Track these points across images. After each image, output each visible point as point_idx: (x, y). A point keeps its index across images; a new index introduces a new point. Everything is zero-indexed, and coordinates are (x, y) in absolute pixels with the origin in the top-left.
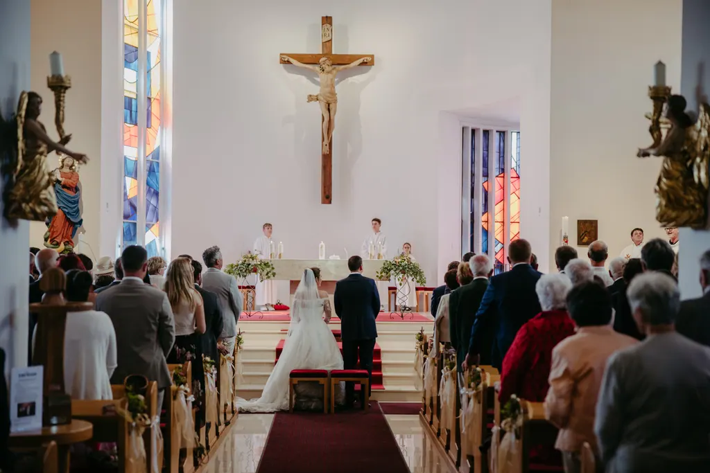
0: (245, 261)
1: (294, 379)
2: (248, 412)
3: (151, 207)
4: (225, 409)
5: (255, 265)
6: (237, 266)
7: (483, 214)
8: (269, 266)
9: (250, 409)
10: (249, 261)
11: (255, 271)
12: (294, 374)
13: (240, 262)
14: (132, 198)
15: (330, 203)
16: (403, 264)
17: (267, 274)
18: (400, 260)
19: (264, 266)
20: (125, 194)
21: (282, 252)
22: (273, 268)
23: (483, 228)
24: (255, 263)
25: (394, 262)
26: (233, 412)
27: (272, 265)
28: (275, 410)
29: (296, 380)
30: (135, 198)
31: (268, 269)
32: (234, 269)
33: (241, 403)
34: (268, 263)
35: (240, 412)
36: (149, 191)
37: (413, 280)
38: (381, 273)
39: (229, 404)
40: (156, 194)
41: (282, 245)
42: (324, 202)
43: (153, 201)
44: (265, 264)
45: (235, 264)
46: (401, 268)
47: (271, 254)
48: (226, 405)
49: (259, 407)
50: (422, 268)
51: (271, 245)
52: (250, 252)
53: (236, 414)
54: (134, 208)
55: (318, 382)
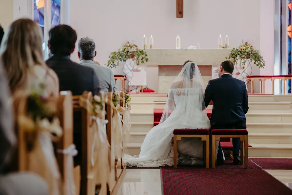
0: (125, 49)
1: (178, 136)
2: (135, 167)
3: (54, 17)
4: (116, 164)
5: (133, 52)
6: (119, 53)
7: (289, 26)
8: (143, 54)
9: (136, 164)
10: (127, 49)
11: (132, 56)
12: (177, 132)
13: (121, 50)
14: (40, 8)
15: (182, 17)
16: (247, 51)
17: (142, 59)
18: (244, 48)
19: (139, 53)
20: (35, 5)
21: (153, 43)
22: (146, 55)
23: (288, 36)
24: (133, 50)
25: (240, 50)
26: (122, 167)
27: (145, 52)
28: (159, 165)
29: (179, 137)
30: (43, 8)
31: (143, 56)
32: (116, 55)
33: (128, 159)
34: (142, 51)
35: (128, 167)
36: (53, 4)
37: (255, 63)
38: (229, 58)
39: (119, 160)
40: (59, 7)
41: (153, 39)
42: (177, 17)
43: (56, 12)
44: (140, 52)
45: (117, 51)
46: (246, 54)
47: (144, 46)
48: (116, 161)
49: (145, 162)
50: (261, 54)
51: (144, 38)
52: (128, 42)
53: (125, 169)
54: (42, 16)
55: (200, 138)
